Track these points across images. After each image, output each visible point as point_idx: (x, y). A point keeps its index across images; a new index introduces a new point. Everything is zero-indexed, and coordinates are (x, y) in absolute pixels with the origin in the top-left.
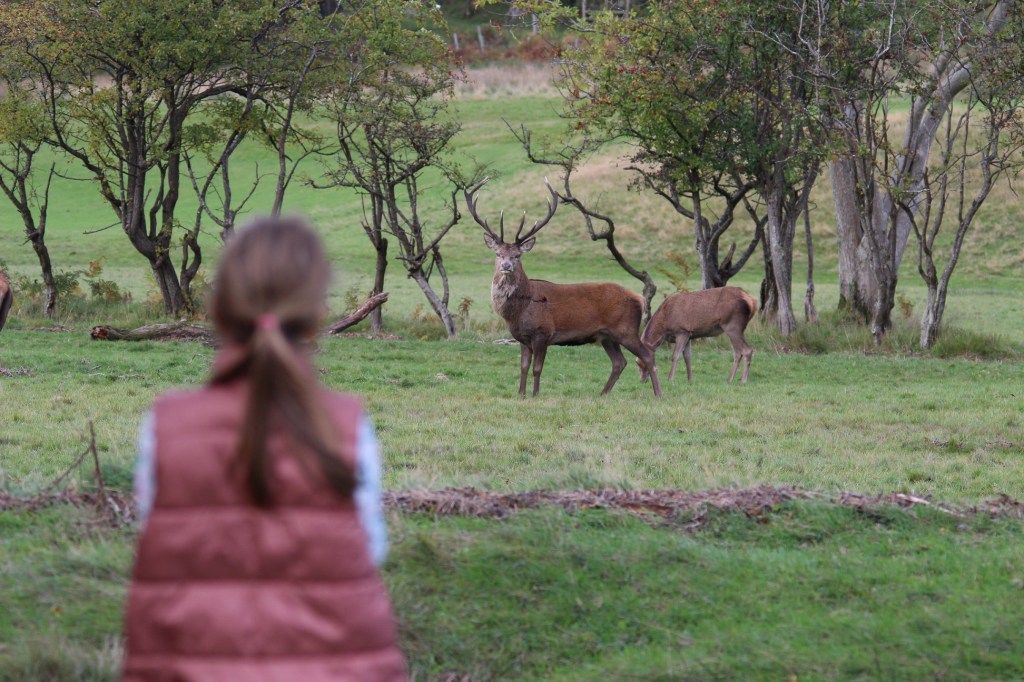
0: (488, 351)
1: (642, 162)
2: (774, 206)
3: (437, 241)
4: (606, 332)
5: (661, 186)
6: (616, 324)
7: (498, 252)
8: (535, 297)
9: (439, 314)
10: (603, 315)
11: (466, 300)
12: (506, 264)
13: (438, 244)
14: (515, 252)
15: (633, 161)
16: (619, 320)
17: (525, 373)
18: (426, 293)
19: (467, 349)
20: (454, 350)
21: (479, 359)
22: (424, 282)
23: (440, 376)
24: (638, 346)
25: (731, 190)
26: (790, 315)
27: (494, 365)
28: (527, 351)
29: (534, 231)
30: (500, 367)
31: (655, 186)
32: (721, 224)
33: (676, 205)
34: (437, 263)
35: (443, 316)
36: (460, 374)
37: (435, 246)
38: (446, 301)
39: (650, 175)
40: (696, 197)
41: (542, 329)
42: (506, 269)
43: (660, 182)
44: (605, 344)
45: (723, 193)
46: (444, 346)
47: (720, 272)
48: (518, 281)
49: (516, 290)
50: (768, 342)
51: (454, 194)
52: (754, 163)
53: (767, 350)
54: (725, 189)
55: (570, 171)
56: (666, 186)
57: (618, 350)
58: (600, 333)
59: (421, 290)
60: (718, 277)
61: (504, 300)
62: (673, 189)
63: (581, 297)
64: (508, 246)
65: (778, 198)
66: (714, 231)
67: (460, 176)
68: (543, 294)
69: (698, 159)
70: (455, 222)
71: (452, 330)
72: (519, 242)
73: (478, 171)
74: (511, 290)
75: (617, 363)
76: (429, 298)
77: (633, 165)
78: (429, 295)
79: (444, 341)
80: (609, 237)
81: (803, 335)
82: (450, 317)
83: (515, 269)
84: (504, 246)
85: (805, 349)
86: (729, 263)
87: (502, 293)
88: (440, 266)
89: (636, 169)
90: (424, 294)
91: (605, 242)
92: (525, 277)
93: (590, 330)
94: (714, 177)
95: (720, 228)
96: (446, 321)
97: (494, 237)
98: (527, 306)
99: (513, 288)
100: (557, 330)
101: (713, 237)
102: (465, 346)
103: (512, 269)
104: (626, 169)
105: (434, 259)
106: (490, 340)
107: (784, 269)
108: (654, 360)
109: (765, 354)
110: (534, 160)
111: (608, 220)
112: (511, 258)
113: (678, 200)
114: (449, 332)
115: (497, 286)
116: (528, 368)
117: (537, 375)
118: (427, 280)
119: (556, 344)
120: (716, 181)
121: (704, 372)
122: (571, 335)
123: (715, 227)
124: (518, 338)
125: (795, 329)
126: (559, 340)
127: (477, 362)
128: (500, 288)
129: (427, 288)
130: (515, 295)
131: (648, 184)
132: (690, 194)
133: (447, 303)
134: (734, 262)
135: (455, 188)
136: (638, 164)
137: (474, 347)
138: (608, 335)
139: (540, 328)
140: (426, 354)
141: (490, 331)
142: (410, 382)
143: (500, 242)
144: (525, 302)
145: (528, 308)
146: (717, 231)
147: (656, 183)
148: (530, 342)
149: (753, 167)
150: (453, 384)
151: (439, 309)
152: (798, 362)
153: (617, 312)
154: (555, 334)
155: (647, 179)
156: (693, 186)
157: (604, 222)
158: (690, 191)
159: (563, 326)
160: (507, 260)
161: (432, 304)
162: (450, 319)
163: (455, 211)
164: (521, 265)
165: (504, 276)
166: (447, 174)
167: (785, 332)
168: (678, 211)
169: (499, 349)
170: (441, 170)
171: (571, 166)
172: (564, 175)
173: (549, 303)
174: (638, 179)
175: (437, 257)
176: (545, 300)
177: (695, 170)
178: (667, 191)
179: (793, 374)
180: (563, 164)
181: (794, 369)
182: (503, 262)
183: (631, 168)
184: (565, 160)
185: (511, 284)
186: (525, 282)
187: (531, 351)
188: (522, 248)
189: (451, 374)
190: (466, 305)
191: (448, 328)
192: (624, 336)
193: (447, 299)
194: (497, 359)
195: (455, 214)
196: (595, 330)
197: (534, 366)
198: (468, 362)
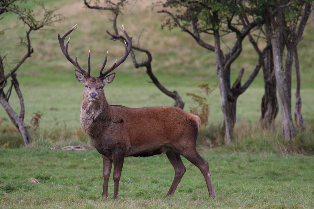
0: (60, 156)
1: (171, 7)
2: (277, 40)
3: (15, 70)
4: (170, 145)
5: (186, 25)
6: (178, 140)
7: (86, 84)
8: (115, 119)
9: (17, 127)
10: (168, 132)
11: (37, 115)
12: (93, 93)
13: (16, 72)
14: (100, 84)
15: (164, 6)
16: (180, 136)
17: (106, 179)
18: (7, 110)
19: (42, 155)
20: (33, 156)
21: (56, 164)
22: (5, 102)
23: (33, 181)
24: (195, 156)
25: (240, 28)
26: (291, 124)
27: (68, 168)
28: (108, 161)
29: (115, 67)
30: (74, 170)
31: (182, 24)
32: (232, 54)
33: (198, 39)
34: (15, 87)
35: (20, 128)
36: (47, 178)
37: (13, 74)
38: (22, 117)
39: (178, 17)
40: (216, 34)
41: (120, 145)
42: (93, 97)
43: (185, 22)
44: (169, 155)
45: (235, 30)
46: (24, 153)
47: (232, 90)
48: (101, 107)
49: (100, 114)
50: (275, 145)
51: (28, 34)
52: (261, 7)
53: (275, 152)
54: (236, 26)
55: (117, 15)
56: (189, 25)
57: (179, 160)
58: (165, 146)
59: (2, 108)
60: (231, 94)
61: (91, 122)
62: (195, 27)
63: (150, 118)
64: (94, 80)
65: (280, 33)
66: (227, 59)
67: (33, 20)
68: (121, 117)
69: (218, 4)
70: (29, 55)
71: (28, 138)
72: (102, 76)
73: (47, 15)
74: (96, 114)
75: (178, 170)
76: (9, 114)
77: (164, 9)
78: (9, 111)
79: (23, 149)
80: (148, 65)
81: (301, 140)
82: (26, 128)
83: (99, 97)
84: (91, 79)
85: (303, 150)
86: (239, 84)
87: (89, 116)
88: (17, 90)
89: (166, 12)
90: (5, 111)
91: (145, 69)
92: (107, 104)
93: (157, 144)
94: (228, 18)
95: (233, 57)
96: (23, 132)
97: (83, 72)
98: (108, 126)
99: (98, 113)
100: (132, 145)
101: (226, 64)
102: (41, 152)
103: (97, 97)
104: (159, 12)
105: (13, 84)
106: (59, 147)
107: (286, 89)
108: (208, 167)
109: (274, 155)
110: (89, 7)
111: (147, 52)
112: (97, 89)
113: (199, 36)
114: (25, 140)
115: (85, 111)
116: (109, 175)
117: (117, 181)
118: (7, 100)
119: (131, 155)
120: (229, 21)
121: (233, 172)
122: (143, 148)
123: (228, 56)
124: (101, 152)
125: (295, 135)
126: (133, 153)
127: (55, 166)
128: (87, 112)
129: (7, 107)
130: (99, 118)
131: (177, 24)
132: (212, 32)
133: (23, 118)
134: (243, 84)
135: (29, 28)
136: (168, 9)
137: (48, 153)
138: (171, 148)
139: (118, 144)
140: (12, 160)
141: (58, 140)
142: (12, 187)
143: (88, 76)
144: (107, 123)
145: (109, 128)
146: (230, 59)
147: (182, 23)
148: (110, 155)
149: (261, 10)
150: (45, 187)
151: (17, 122)
152: (303, 162)
153: (179, 129)
154: (130, 148)
155: (176, 20)
156: (214, 26)
157: (145, 53)
158: (212, 29)
159: (137, 142)
160: (93, 90)
161: (12, 118)
162: (26, 131)
163: (29, 46)
164: (104, 94)
165: (91, 103)
166: (22, 18)
167: (287, 138)
168: (199, 44)
169: (68, 154)
170: (17, 15)
171: (118, 11)
172: (112, 18)
173: (125, 124)
174: (169, 20)
175: (15, 83)
176: (122, 121)
177: (215, 13)
178: (191, 28)
179: (301, 172)
180: (112, 9)
181: (301, 168)
182: (90, 92)
183: (163, 11)
184: (114, 6)
185: (97, 109)
186: (107, 107)
187: (111, 161)
188: (104, 81)
189: (41, 178)
190: (37, 119)
191: (24, 137)
192: (185, 148)
193: (23, 115)
194: (69, 163)
195: (29, 49)
196: (162, 144)
197: (114, 174)
198: (47, 166)
